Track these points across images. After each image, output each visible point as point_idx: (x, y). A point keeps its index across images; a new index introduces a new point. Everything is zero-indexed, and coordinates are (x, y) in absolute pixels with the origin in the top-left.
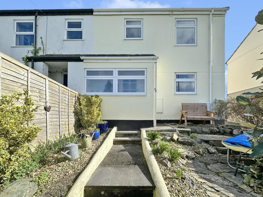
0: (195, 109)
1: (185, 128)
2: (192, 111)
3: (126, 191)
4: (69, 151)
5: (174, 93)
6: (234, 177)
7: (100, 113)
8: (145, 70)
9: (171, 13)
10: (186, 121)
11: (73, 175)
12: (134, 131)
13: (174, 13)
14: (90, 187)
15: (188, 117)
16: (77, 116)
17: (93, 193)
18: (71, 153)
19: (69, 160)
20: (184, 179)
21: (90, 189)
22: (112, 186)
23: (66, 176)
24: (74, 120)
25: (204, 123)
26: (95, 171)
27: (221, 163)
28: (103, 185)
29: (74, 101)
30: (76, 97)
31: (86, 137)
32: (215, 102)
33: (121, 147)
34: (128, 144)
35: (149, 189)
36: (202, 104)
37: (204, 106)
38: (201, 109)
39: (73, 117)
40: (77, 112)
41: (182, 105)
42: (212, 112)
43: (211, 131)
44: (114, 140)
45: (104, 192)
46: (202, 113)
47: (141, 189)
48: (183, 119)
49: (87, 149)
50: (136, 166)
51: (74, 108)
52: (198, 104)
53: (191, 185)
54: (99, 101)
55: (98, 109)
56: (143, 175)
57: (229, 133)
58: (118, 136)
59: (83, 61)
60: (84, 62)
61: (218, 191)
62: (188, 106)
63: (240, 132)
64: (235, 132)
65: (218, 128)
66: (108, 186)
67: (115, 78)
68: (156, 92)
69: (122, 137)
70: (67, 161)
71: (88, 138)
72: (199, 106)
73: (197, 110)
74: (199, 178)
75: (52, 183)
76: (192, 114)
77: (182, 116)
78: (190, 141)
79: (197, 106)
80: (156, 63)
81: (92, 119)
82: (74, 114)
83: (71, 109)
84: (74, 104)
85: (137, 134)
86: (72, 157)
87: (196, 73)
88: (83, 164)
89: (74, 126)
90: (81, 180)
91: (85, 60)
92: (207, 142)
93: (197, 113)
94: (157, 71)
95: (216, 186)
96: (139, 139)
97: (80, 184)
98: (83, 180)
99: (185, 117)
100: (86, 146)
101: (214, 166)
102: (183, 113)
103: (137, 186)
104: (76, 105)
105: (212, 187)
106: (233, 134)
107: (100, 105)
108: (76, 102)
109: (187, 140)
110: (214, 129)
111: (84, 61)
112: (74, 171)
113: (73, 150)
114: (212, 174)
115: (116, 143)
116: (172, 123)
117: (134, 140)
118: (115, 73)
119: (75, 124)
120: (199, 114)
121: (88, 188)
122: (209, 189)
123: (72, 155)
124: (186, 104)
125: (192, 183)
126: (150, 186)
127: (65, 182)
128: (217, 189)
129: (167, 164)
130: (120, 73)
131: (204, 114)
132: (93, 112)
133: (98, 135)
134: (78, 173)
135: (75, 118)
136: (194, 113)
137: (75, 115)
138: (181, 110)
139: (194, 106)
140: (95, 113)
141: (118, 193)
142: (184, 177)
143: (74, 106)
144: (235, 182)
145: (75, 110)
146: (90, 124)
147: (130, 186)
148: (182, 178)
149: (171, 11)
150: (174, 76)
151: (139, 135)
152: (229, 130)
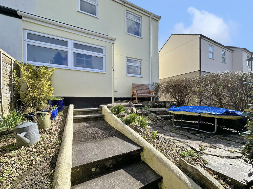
0: (142, 89)
1: (136, 104)
2: (140, 90)
3: (118, 160)
4: (25, 133)
5: (126, 75)
6: (181, 132)
7: (52, 88)
8: (104, 48)
9: (123, 3)
10: (136, 99)
11: (44, 161)
12: (93, 108)
13: (126, 5)
14: (78, 167)
15: (139, 94)
16: (14, 90)
17: (81, 174)
18: (29, 135)
19: (26, 145)
20: (159, 138)
21: (79, 170)
22: (105, 159)
23: (32, 165)
24: (9, 95)
25: (147, 100)
26: (72, 150)
27: (168, 125)
28: (95, 161)
29: (9, 70)
30: (13, 64)
31: (45, 115)
32: (153, 84)
33: (84, 124)
34: (91, 121)
35: (138, 152)
36: (146, 85)
37: (147, 87)
38: (146, 89)
39: (8, 91)
40: (14, 86)
41: (133, 85)
42: (153, 91)
43: (153, 105)
44: (73, 118)
45: (95, 169)
46: (146, 92)
47: (132, 154)
48: (134, 97)
49: (46, 129)
50: (114, 137)
51: (9, 80)
52: (144, 85)
53: (165, 141)
54: (51, 73)
55: (49, 83)
56: (126, 142)
57: (163, 106)
58: (77, 113)
59: (21, 19)
60: (23, 20)
61: (180, 141)
62: (137, 86)
63: (170, 105)
64: (167, 105)
65: (157, 103)
66: (100, 160)
67: (71, 51)
68: (114, 71)
69: (82, 114)
70: (23, 148)
71: (47, 116)
72: (144, 86)
73: (143, 89)
74: (165, 136)
75: (12, 180)
76: (140, 93)
77: (133, 94)
78: (145, 112)
79: (143, 86)
80: (114, 44)
81: (40, 95)
82: (9, 87)
83: (5, 80)
84: (9, 74)
85: (98, 111)
86: (30, 140)
87: (141, 60)
88: (52, 146)
89: (10, 104)
90: (66, 163)
91: (25, 17)
92: (154, 112)
93: (143, 92)
94: (115, 53)
95: (176, 138)
96: (100, 115)
97: (66, 167)
98: (68, 162)
99: (136, 95)
100: (44, 126)
101: (166, 127)
102: (134, 92)
103: (129, 152)
104: (13, 76)
105: (175, 140)
106: (166, 107)
107: (51, 79)
108: (11, 71)
109: (143, 111)
110: (155, 104)
111: (23, 18)
112: (43, 157)
113: (32, 131)
114: (169, 132)
115: (77, 121)
116: (126, 100)
117: (97, 116)
118: (71, 44)
119: (11, 101)
120: (144, 93)
121: (76, 170)
122: (175, 141)
123: (32, 138)
124: (136, 85)
125: (165, 140)
126: (140, 149)
127: (37, 172)
128: (179, 140)
129: (141, 130)
130: (76, 46)
131: (148, 93)
132: (42, 87)
133: (56, 113)
134: (51, 157)
135: (11, 94)
136: (141, 92)
137: (10, 89)
138: (132, 89)
139: (141, 86)
140: (45, 87)
141: (110, 165)
142: (158, 137)
143: (9, 76)
144: (183, 134)
145: (11, 82)
146: (37, 102)
147: (122, 154)
148: (157, 138)
149: (123, 2)
150: (126, 60)
151: (100, 111)
152: (164, 104)
